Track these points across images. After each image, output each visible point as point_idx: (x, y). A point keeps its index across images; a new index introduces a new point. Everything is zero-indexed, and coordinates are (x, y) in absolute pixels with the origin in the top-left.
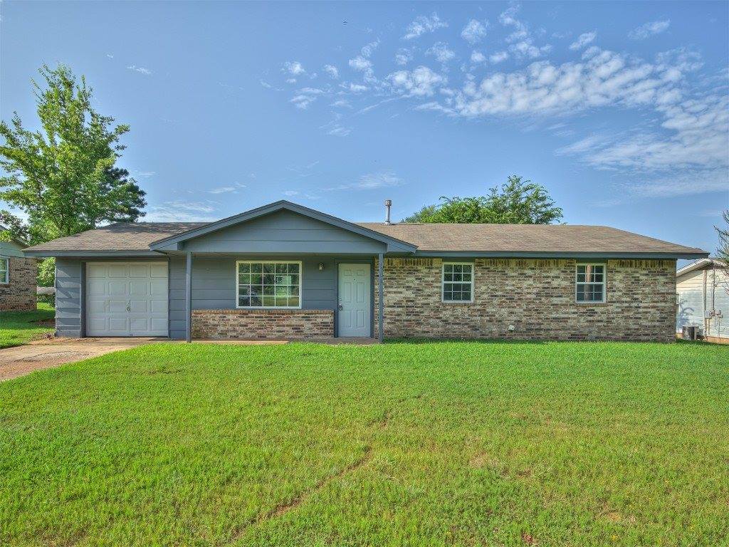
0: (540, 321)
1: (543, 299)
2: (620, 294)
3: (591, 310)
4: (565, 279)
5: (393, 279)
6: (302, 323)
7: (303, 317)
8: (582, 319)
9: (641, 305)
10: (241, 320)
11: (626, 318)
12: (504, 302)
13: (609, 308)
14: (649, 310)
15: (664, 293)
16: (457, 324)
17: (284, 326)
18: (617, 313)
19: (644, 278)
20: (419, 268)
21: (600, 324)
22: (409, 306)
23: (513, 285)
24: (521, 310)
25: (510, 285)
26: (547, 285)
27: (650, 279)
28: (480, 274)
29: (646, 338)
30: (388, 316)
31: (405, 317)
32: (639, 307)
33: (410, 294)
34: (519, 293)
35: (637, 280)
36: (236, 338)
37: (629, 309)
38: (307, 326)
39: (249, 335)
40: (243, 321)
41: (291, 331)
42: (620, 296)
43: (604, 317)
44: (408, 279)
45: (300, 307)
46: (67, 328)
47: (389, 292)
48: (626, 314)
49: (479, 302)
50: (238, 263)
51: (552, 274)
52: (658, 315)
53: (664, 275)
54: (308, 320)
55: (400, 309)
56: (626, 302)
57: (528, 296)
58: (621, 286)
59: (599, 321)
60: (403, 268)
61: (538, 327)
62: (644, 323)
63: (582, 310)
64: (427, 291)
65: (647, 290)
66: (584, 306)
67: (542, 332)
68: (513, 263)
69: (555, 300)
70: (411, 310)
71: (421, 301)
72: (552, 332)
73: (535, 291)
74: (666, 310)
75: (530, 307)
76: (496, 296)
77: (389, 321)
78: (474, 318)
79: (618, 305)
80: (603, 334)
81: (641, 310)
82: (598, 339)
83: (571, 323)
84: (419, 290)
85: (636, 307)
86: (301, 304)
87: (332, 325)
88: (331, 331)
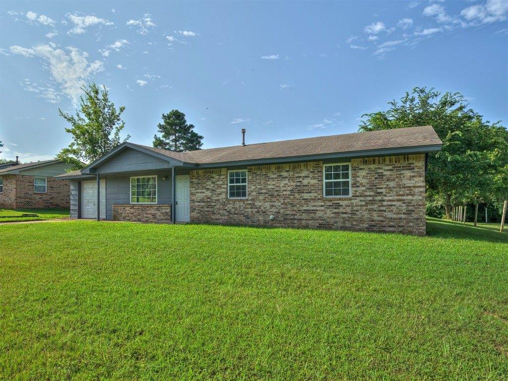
0: (294, 212)
1: (296, 195)
2: (364, 188)
3: (337, 203)
4: (314, 178)
5: (199, 184)
6: (156, 212)
7: (157, 209)
8: (328, 211)
9: (385, 198)
11: (370, 210)
12: (267, 198)
13: (353, 201)
14: (394, 203)
15: (410, 187)
16: (236, 214)
17: (148, 214)
18: (361, 206)
19: (388, 173)
20: (214, 175)
21: (345, 216)
22: (207, 201)
23: (274, 185)
24: (280, 204)
25: (271, 185)
26: (299, 184)
27: (394, 174)
28: (250, 178)
29: (391, 229)
30: (197, 209)
31: (206, 209)
32: (384, 201)
33: (208, 193)
34: (277, 191)
35: (381, 176)
36: (129, 220)
37: (373, 202)
38: (158, 213)
39: (134, 219)
40: (132, 210)
41: (152, 217)
42: (363, 191)
43: (348, 210)
44: (208, 183)
45: (156, 203)
46: (74, 214)
47: (198, 193)
48: (369, 207)
49: (250, 198)
50: (131, 178)
51: (303, 175)
52: (404, 208)
53: (411, 169)
54: (158, 211)
55: (203, 204)
56: (370, 196)
57: (285, 193)
58: (364, 181)
59: (344, 213)
60: (204, 176)
61: (292, 217)
62: (390, 215)
63: (328, 203)
64: (218, 191)
65: (392, 184)
66: (330, 201)
67: (296, 221)
68: (273, 168)
69: (306, 196)
70: (209, 204)
71: (215, 198)
72: (303, 222)
73: (290, 188)
74: (414, 203)
75: (286, 201)
76: (262, 193)
78: (247, 210)
79: (362, 198)
80: (348, 224)
81: (385, 203)
82: (344, 228)
83: (319, 214)
84: (214, 191)
85: (380, 201)
86: (157, 201)
87: (170, 214)
88: (169, 218)
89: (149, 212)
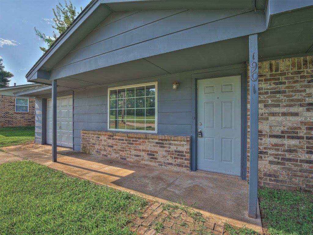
5: (279, 92)
6: (156, 149)
7: (157, 143)
10: (109, 141)
17: (140, 150)
30: (270, 152)
31: (304, 156)
36: (106, 156)
38: (161, 153)
41: (147, 157)
44: (310, 91)
45: (156, 132)
46: (38, 138)
47: (274, 114)
50: (109, 90)
54: (161, 147)
55: (294, 142)
60: (299, 73)
77: (271, 158)
86: (156, 126)
87: (188, 156)
88: (187, 163)
89: (141, 147)
